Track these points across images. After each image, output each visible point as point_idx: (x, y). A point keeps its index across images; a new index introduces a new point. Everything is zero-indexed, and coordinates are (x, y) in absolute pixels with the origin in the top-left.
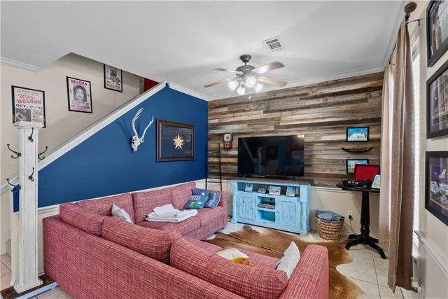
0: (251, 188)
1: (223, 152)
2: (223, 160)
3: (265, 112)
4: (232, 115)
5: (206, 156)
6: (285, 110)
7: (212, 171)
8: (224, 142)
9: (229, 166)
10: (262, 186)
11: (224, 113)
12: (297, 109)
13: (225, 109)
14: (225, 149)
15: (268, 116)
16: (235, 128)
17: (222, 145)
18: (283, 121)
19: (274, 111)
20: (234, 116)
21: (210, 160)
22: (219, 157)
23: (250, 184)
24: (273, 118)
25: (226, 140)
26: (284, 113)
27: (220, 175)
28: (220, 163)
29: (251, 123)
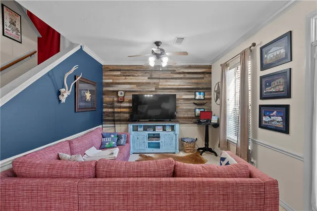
0: (142, 129)
1: (116, 104)
2: (116, 110)
3: (149, 78)
4: (124, 78)
5: (102, 107)
6: (162, 79)
7: (107, 118)
8: (118, 97)
9: (122, 115)
10: (149, 127)
11: (118, 76)
12: (169, 79)
13: (119, 73)
14: (118, 102)
15: (149, 81)
16: (127, 87)
17: (116, 99)
18: (160, 85)
19: (155, 78)
20: (126, 79)
21: (105, 110)
22: (113, 108)
23: (141, 126)
24: (155, 83)
25: (119, 95)
26: (161, 80)
27: (114, 121)
28: (114, 112)
29: (138, 84)
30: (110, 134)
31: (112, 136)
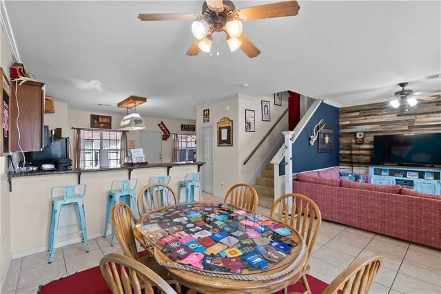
0: (387, 173)
1: (355, 146)
2: (354, 152)
3: (398, 116)
4: (364, 118)
5: (339, 149)
6: (419, 114)
7: (343, 160)
8: (356, 138)
9: (361, 157)
10: (398, 172)
11: (356, 117)
12: (433, 113)
13: (358, 114)
14: (357, 144)
15: (399, 118)
16: (368, 128)
17: (353, 141)
18: (417, 123)
19: (407, 115)
20: (366, 119)
21: (341, 152)
22: (351, 150)
23: (385, 170)
24: (407, 120)
25: (358, 136)
26: (418, 116)
27: (352, 164)
28: (351, 155)
29: (382, 124)
30: (348, 174)
31: (350, 175)
